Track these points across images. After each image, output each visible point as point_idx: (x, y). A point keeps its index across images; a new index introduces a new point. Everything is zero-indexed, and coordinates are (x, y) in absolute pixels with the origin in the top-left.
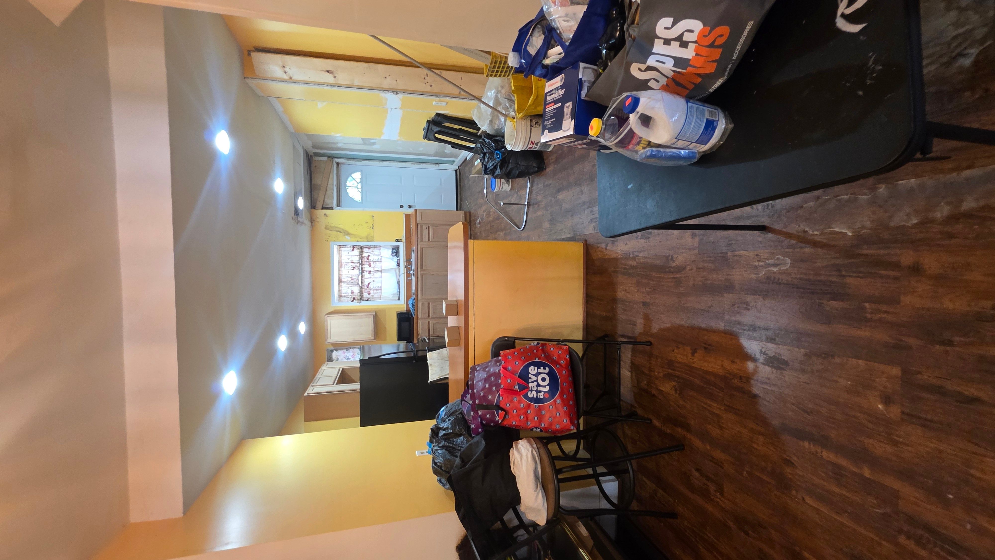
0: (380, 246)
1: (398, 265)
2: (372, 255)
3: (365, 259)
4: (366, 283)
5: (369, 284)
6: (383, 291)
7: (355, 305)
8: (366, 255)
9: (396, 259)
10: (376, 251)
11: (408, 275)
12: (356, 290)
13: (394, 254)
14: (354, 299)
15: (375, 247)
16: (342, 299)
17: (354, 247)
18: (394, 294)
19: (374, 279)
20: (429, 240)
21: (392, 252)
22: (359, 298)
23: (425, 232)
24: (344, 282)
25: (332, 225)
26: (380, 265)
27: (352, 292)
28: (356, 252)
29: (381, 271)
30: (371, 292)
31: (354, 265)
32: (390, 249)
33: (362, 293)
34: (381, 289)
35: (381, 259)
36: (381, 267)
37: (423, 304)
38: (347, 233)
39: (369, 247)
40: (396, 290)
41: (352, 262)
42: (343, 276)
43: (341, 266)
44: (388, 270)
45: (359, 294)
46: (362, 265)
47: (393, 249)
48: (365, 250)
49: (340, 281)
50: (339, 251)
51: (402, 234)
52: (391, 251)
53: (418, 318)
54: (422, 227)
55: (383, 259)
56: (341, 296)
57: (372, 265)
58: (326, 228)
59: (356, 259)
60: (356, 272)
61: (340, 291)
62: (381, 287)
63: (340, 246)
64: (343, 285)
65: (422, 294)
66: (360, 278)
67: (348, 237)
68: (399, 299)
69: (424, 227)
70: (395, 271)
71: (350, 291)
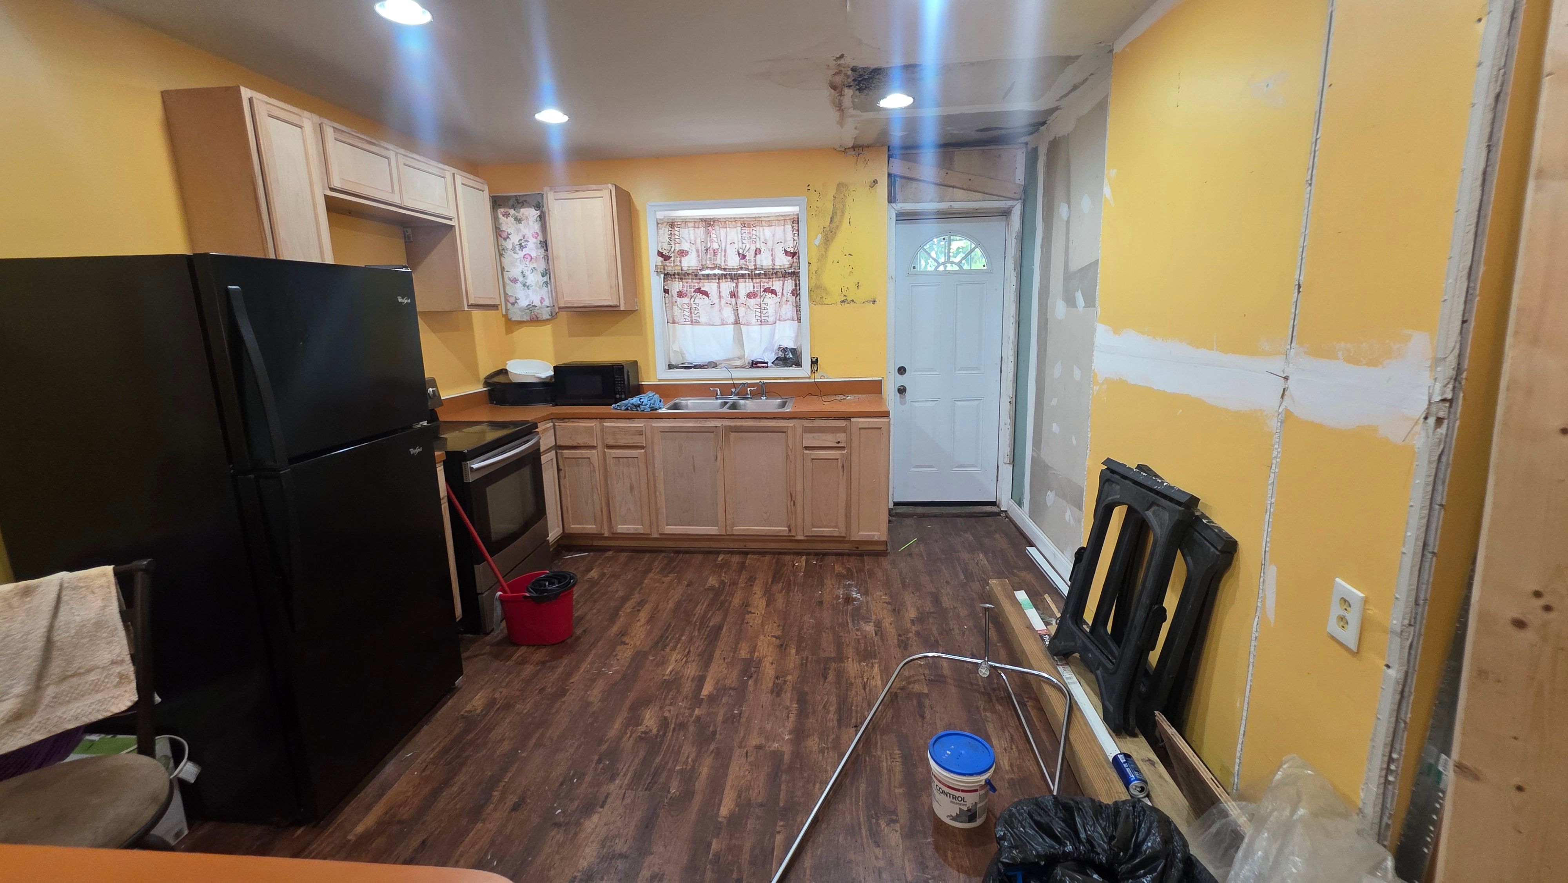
0: (799, 320)
1: (754, 364)
2: (776, 299)
3: (766, 284)
4: (707, 286)
5: (706, 294)
6: (688, 328)
7: (651, 261)
8: (776, 285)
9: (770, 357)
10: (788, 310)
11: (726, 389)
12: (690, 262)
13: (780, 354)
14: (666, 258)
15: (799, 308)
16: (665, 231)
17: (794, 254)
18: (682, 354)
19: (717, 306)
20: (807, 448)
21: (785, 350)
22: (669, 270)
23: (829, 439)
24: (708, 233)
25: (849, 201)
26: (754, 321)
27: (683, 253)
28: (783, 262)
29: (737, 322)
30: (686, 300)
31: (750, 256)
32: (796, 342)
33: (682, 276)
34: (692, 322)
35: (766, 322)
36: (748, 324)
37: (640, 433)
38: (829, 237)
39: (796, 293)
40: (693, 357)
41: (758, 251)
42: (723, 231)
43: (746, 223)
44: (739, 340)
45: (677, 270)
46: (752, 276)
47: (794, 351)
48: (789, 284)
49: (709, 223)
50: (782, 219)
51: (829, 374)
52: (791, 345)
53: (602, 418)
54: (843, 430)
55: (766, 328)
56: (672, 225)
57: (752, 302)
58: (841, 186)
59: (764, 261)
60: (733, 261)
61: (685, 222)
62: (698, 323)
63: (796, 221)
64: (701, 231)
65: (664, 431)
66: (717, 272)
67: (818, 240)
68: (671, 367)
69: (841, 437)
70: (740, 358)
71: (685, 246)
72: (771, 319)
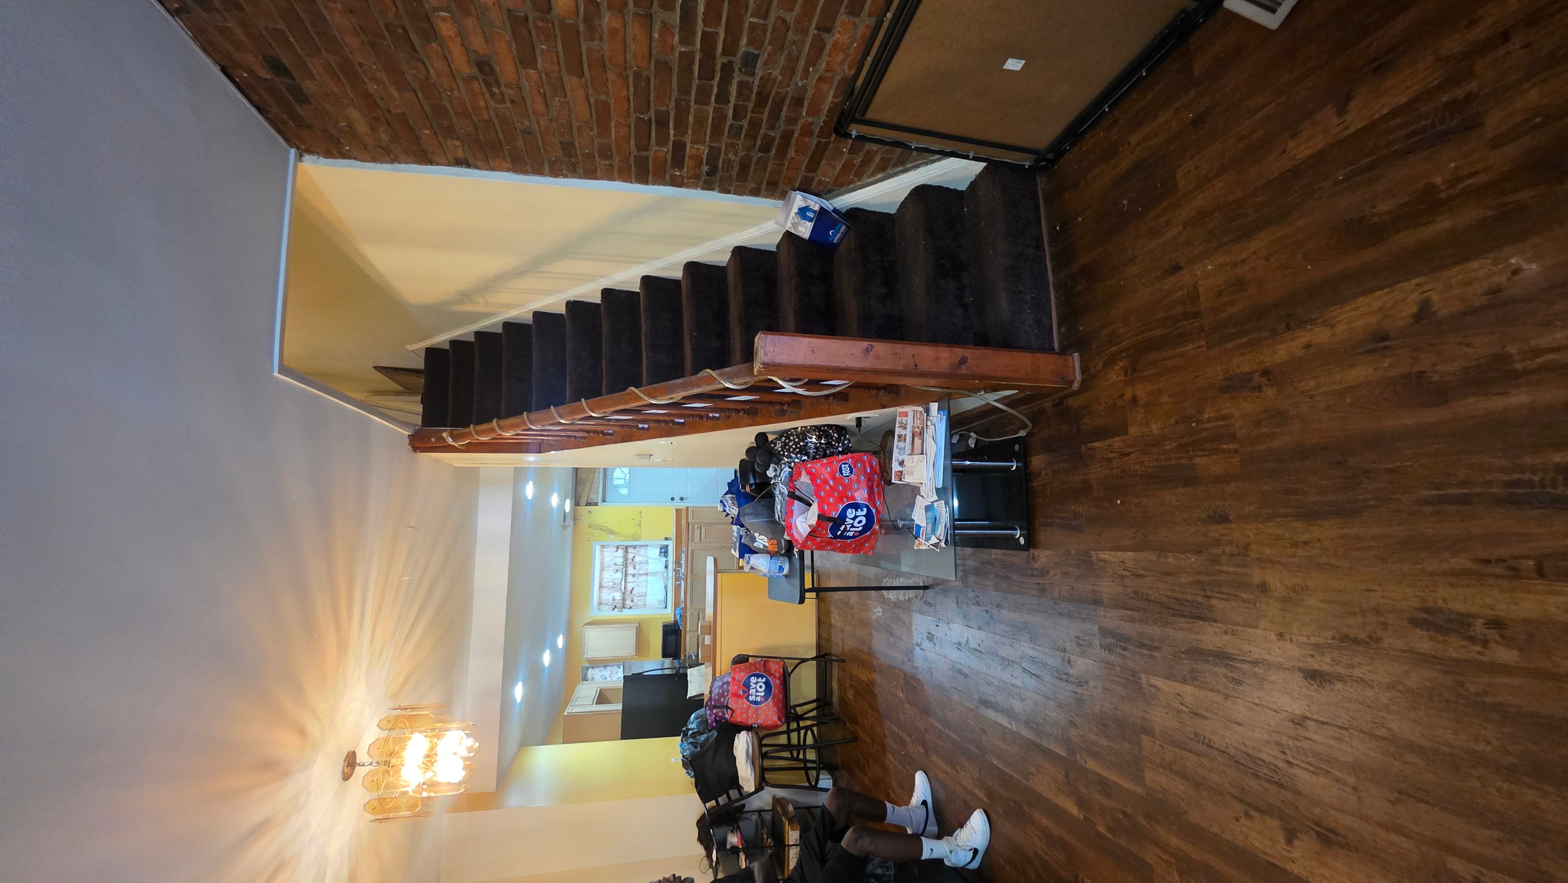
0: (647, 546)
1: (666, 567)
2: (637, 556)
3: (630, 561)
4: (629, 588)
5: (632, 589)
6: (648, 598)
7: (616, 614)
8: (630, 556)
9: (664, 559)
10: (642, 551)
11: (677, 579)
12: (618, 596)
13: (663, 554)
14: (615, 607)
15: (641, 546)
16: (603, 607)
17: (618, 548)
18: (660, 601)
19: (639, 584)
20: (700, 541)
21: (660, 552)
22: (621, 606)
23: (697, 532)
24: (605, 587)
25: (596, 523)
26: (646, 567)
27: (614, 599)
28: (621, 552)
29: (647, 574)
30: (635, 599)
31: (617, 568)
32: (657, 548)
33: (624, 600)
34: (646, 596)
35: (647, 561)
36: (647, 569)
37: (692, 614)
38: (611, 532)
39: (635, 547)
40: (662, 597)
41: (615, 564)
42: (605, 580)
43: (602, 570)
44: (654, 574)
45: (621, 602)
46: (626, 567)
47: (661, 549)
48: (630, 550)
49: (601, 586)
50: (602, 552)
51: (672, 532)
52: (658, 550)
53: (685, 631)
54: (693, 526)
55: (650, 561)
56: (600, 604)
57: (637, 567)
58: (590, 526)
59: (620, 561)
60: (619, 575)
61: (600, 597)
62: (646, 593)
63: (603, 547)
64: (604, 590)
65: (692, 603)
66: (623, 583)
67: (612, 536)
68: (666, 607)
69: (696, 527)
70: (663, 574)
71: (611, 598)
72: (646, 559)
